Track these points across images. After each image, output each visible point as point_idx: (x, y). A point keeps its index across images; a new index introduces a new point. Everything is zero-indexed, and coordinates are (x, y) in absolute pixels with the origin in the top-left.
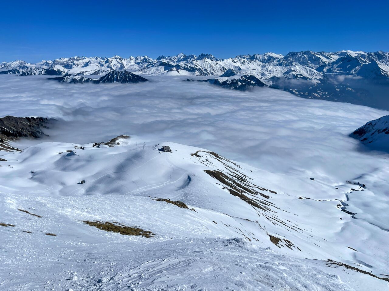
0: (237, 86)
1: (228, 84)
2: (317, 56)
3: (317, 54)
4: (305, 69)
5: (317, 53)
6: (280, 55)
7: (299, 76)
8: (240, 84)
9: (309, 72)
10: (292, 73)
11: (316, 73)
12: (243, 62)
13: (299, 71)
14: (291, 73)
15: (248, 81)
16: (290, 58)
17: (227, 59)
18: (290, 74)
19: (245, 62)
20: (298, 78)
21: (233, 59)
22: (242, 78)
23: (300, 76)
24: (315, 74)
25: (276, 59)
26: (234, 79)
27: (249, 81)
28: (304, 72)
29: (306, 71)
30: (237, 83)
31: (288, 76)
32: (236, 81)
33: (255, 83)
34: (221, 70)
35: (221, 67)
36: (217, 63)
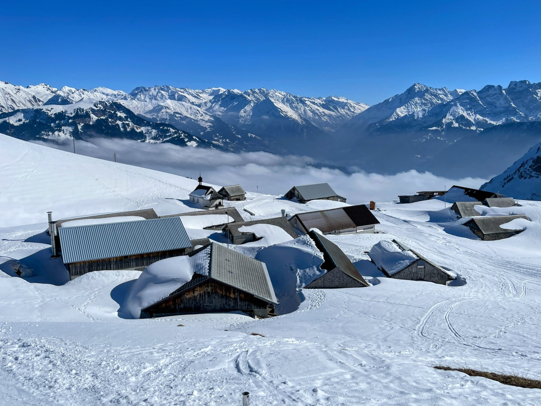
0: (89, 122)
1: (70, 118)
2: (180, 93)
3: (179, 91)
4: (182, 106)
5: (179, 89)
6: (121, 91)
7: (177, 115)
8: (94, 118)
9: (189, 111)
10: (165, 110)
11: (200, 112)
12: (68, 92)
13: (174, 108)
14: (163, 110)
15: (111, 112)
16: (140, 95)
17: (35, 85)
18: (163, 112)
19: (73, 93)
20: (177, 118)
21: (48, 86)
22: (97, 107)
23: (179, 116)
24: (200, 113)
25: (118, 96)
26: (80, 108)
27: (113, 112)
28: (182, 110)
29: (184, 108)
30: (87, 115)
31: (159, 115)
32: (85, 112)
33: (125, 115)
34: (30, 101)
35: (28, 97)
36: (19, 89)
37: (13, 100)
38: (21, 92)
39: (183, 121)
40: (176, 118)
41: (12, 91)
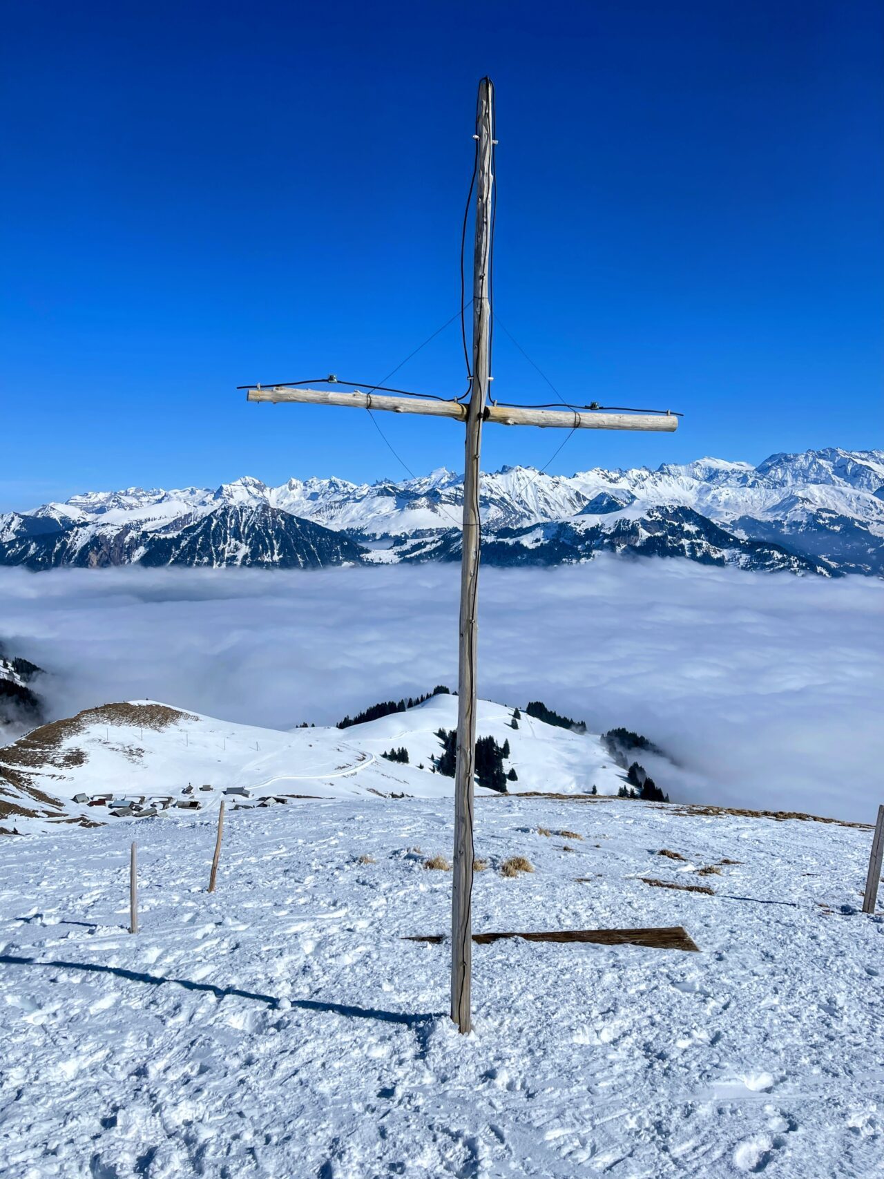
0: (636, 542)
1: (606, 536)
2: (859, 462)
3: (857, 457)
4: (840, 495)
5: (857, 454)
6: (743, 463)
7: (824, 515)
8: (644, 534)
9: (854, 504)
10: (801, 505)
11: (878, 506)
12: (636, 478)
13: (822, 500)
14: (798, 506)
15: (674, 525)
16: (776, 470)
17: (585, 472)
18: (796, 510)
19: (644, 480)
20: (824, 520)
21: (606, 471)
22: (651, 517)
23: (829, 515)
24: (877, 508)
25: (733, 473)
26: (625, 519)
27: (676, 524)
28: (838, 503)
29: (845, 500)
30: (634, 531)
31: (788, 515)
32: (630, 525)
33: (697, 529)
34: (570, 501)
35: (569, 494)
36: (558, 483)
37: (546, 500)
38: (560, 486)
39: (834, 525)
40: (821, 521)
41: (548, 486)
